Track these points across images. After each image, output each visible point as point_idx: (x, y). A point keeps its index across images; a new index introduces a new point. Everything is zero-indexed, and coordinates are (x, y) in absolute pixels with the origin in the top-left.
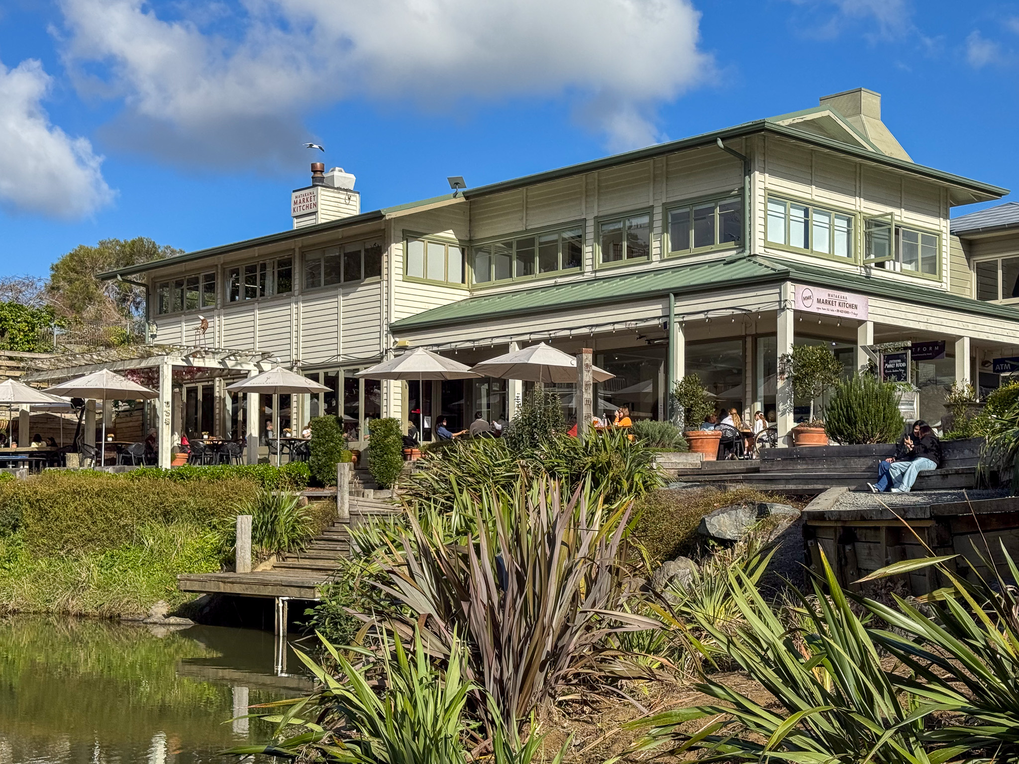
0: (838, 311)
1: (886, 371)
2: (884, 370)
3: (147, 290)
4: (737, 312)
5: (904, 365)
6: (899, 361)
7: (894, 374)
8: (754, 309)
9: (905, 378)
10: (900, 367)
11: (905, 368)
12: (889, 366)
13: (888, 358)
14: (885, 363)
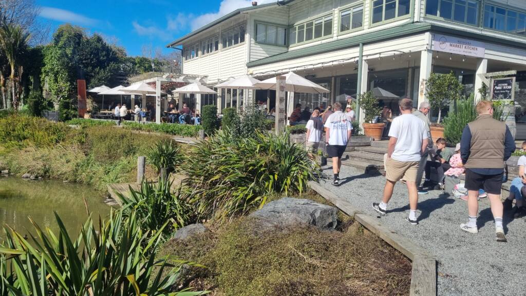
0: (464, 51)
1: (495, 92)
2: (494, 90)
3: (182, 51)
4: (397, 53)
5: (509, 87)
6: (506, 84)
7: (502, 93)
8: (406, 51)
9: (510, 97)
10: (506, 89)
11: (510, 90)
12: (498, 88)
13: (497, 83)
14: (494, 86)
